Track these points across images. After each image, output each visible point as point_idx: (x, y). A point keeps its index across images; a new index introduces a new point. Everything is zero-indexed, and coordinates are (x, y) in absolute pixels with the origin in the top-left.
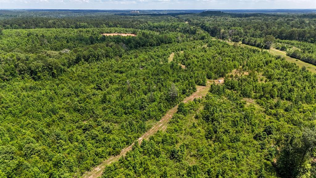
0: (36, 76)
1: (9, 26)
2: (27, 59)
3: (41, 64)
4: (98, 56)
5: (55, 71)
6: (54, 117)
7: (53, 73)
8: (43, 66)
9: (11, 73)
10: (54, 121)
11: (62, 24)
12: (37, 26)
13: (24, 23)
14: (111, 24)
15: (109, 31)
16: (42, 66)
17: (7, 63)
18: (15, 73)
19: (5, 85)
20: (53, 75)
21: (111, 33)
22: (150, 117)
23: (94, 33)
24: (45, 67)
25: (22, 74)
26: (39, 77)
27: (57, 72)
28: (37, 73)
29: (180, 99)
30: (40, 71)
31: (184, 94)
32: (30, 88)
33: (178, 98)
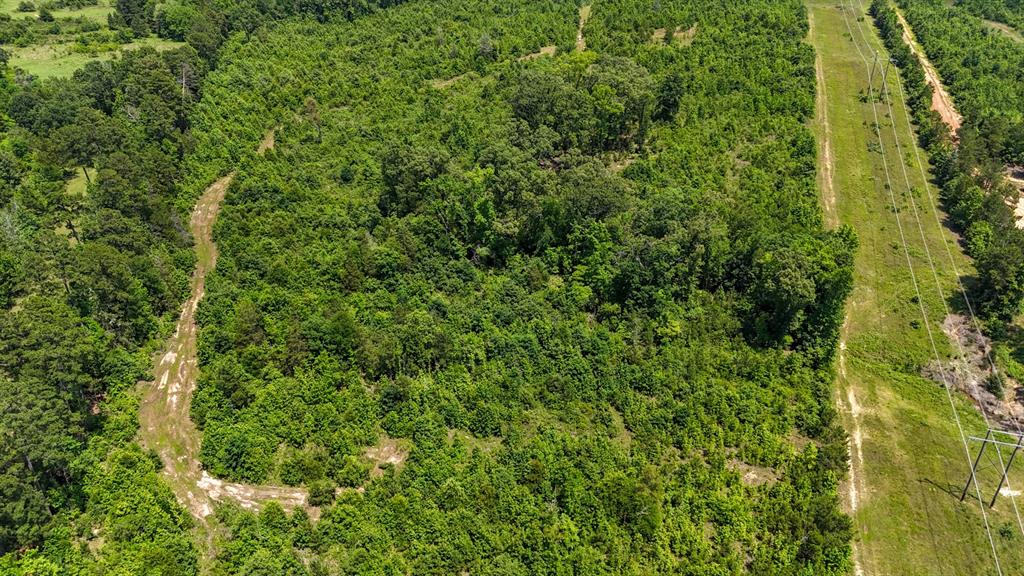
0: (321, 16)
5: (352, 10)
7: (349, 13)
18: (292, 7)
22: (438, 75)
25: (303, 11)
26: (327, 18)
27: (356, 12)
28: (323, 11)
29: (499, 60)
30: (327, 7)
31: (513, 52)
32: (308, 31)
33: (495, 57)
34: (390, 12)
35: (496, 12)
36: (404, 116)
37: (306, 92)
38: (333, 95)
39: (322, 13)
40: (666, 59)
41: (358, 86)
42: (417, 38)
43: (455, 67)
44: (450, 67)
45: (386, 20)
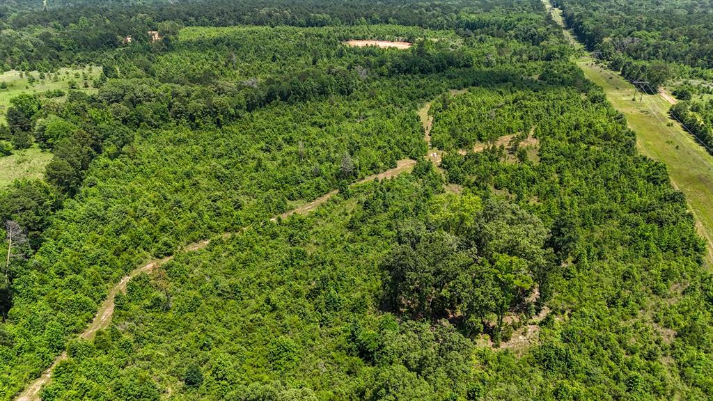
0: (193, 123)
1: (192, 19)
2: (188, 95)
3: (202, 104)
4: (305, 93)
5: (221, 117)
6: (187, 181)
7: (218, 120)
8: (205, 108)
9: (162, 116)
10: (184, 187)
11: (284, 16)
12: (239, 21)
13: (218, 15)
14: (376, 16)
15: (361, 36)
16: (202, 109)
17: (159, 100)
18: (167, 115)
19: (150, 134)
20: (219, 124)
21: (365, 39)
23: (329, 40)
24: (208, 110)
25: (178, 118)
26: (198, 125)
27: (224, 118)
28: (195, 119)
29: (359, 177)
30: (199, 116)
31: (372, 169)
32: (179, 141)
33: (355, 175)
34: (255, 116)
35: (348, 117)
36: (267, 258)
37: (163, 229)
38: (192, 228)
39: (193, 121)
40: (528, 180)
41: (219, 215)
42: (280, 148)
43: (317, 188)
44: (313, 188)
45: (252, 124)
